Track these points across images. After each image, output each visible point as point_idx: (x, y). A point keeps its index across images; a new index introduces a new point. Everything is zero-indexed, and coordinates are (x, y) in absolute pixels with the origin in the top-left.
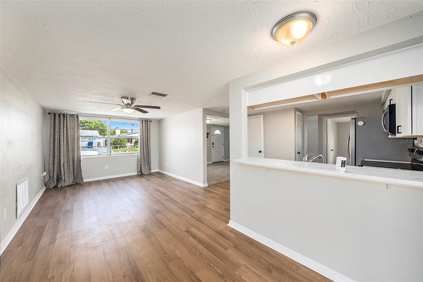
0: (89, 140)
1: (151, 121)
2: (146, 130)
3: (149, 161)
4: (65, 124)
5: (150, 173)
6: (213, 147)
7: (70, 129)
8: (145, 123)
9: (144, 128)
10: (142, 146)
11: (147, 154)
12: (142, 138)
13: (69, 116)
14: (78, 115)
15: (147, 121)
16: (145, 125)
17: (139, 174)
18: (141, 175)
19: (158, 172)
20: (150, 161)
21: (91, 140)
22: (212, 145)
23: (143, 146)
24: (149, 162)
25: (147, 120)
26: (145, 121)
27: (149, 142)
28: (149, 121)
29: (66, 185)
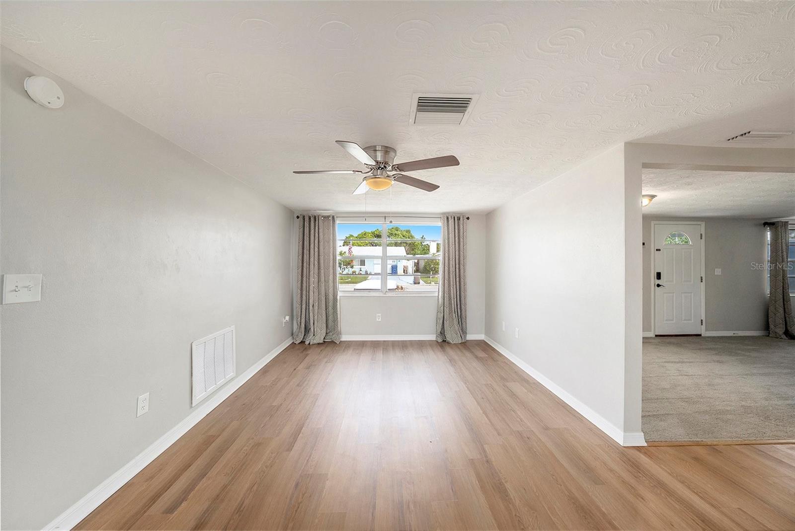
0: (393, 262)
1: (468, 218)
2: (457, 239)
3: (461, 312)
4: (317, 235)
5: (463, 341)
6: (658, 286)
7: (324, 242)
8: (453, 223)
9: (452, 235)
10: (446, 277)
11: (458, 297)
12: (447, 259)
13: (323, 218)
14: (335, 217)
15: (459, 219)
16: (455, 228)
17: (439, 341)
18: (443, 343)
19: (483, 340)
20: (463, 314)
21: (395, 262)
22: (653, 280)
23: (449, 277)
24: (461, 314)
25: (458, 216)
26: (454, 218)
27: (462, 267)
28: (463, 218)
29: (315, 342)
